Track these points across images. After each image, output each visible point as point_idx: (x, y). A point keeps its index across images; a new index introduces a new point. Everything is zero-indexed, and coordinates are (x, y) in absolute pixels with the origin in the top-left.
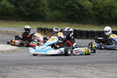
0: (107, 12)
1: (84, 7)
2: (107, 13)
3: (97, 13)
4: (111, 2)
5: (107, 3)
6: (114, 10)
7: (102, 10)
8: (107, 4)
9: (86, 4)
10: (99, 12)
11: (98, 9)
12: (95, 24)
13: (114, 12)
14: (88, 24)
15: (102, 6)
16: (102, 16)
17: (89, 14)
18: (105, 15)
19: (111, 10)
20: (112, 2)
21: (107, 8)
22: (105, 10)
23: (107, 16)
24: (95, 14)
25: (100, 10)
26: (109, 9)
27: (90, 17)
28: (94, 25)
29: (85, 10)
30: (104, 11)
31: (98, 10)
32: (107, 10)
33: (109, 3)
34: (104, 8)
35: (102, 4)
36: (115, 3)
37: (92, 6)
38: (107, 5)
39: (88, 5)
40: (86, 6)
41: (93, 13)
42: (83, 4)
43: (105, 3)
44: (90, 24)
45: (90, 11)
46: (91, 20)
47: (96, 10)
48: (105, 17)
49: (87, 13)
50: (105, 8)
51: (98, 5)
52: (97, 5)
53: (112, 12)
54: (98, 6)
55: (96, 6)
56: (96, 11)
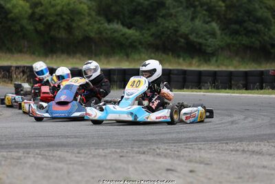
0: (63, 24)
1: (11, 12)
2: (64, 28)
3: (41, 27)
4: (72, 2)
5: (63, 3)
6: (80, 21)
7: (52, 19)
8: (63, 6)
9: (14, 6)
10: (44, 24)
11: (42, 17)
12: (37, 53)
13: (80, 24)
14: (20, 51)
15: (52, 11)
16: (52, 33)
17: (22, 28)
18: (59, 32)
19: (73, 20)
20: (74, 2)
21: (64, 16)
22: (59, 19)
23: (63, 35)
24: (36, 30)
25: (47, 19)
26: (69, 18)
27: (24, 37)
28: (34, 53)
29: (13, 20)
30: (56, 21)
31: (44, 20)
32: (63, 19)
33: (69, 4)
34: (57, 15)
35: (53, 6)
36: (81, 3)
37: (30, 11)
38: (65, 9)
39: (20, 8)
40: (16, 11)
41: (30, 27)
42: (8, 6)
43: (58, 4)
44: (25, 53)
45: (24, 22)
46: (26, 43)
47: (39, 20)
48: (59, 36)
49: (17, 27)
50: (59, 14)
51: (43, 8)
52: (40, 8)
53: (74, 25)
54: (43, 11)
55: (38, 10)
56: (37, 22)
